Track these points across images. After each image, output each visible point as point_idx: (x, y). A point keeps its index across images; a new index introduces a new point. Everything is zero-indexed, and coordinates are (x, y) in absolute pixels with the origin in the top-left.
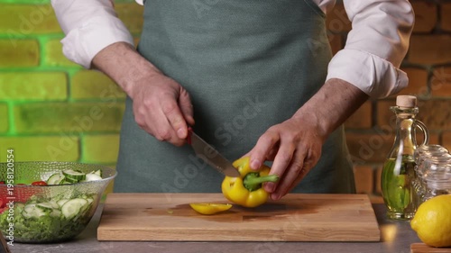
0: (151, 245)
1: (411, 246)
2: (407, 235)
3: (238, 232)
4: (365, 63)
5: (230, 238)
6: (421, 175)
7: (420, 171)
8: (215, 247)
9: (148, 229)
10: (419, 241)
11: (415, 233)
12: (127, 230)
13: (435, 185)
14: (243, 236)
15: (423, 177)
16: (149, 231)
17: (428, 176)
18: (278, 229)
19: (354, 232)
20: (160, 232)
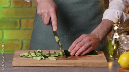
0: (30, 68)
1: (118, 69)
2: (116, 65)
3: (60, 64)
4: (114, 13)
5: (58, 65)
6: (121, 45)
7: (121, 44)
8: (51, 69)
9: (30, 62)
10: (120, 67)
11: (119, 64)
12: (23, 63)
13: (126, 48)
14: (62, 65)
15: (122, 46)
16: (30, 63)
17: (124, 45)
18: (74, 62)
19: (99, 64)
20: (34, 63)
